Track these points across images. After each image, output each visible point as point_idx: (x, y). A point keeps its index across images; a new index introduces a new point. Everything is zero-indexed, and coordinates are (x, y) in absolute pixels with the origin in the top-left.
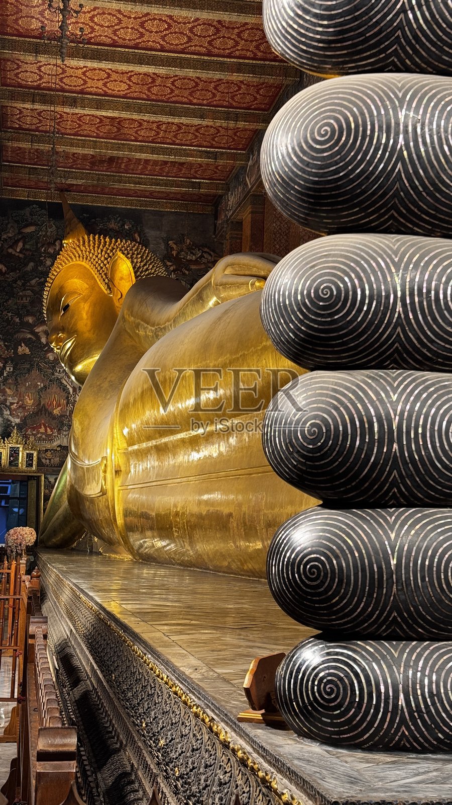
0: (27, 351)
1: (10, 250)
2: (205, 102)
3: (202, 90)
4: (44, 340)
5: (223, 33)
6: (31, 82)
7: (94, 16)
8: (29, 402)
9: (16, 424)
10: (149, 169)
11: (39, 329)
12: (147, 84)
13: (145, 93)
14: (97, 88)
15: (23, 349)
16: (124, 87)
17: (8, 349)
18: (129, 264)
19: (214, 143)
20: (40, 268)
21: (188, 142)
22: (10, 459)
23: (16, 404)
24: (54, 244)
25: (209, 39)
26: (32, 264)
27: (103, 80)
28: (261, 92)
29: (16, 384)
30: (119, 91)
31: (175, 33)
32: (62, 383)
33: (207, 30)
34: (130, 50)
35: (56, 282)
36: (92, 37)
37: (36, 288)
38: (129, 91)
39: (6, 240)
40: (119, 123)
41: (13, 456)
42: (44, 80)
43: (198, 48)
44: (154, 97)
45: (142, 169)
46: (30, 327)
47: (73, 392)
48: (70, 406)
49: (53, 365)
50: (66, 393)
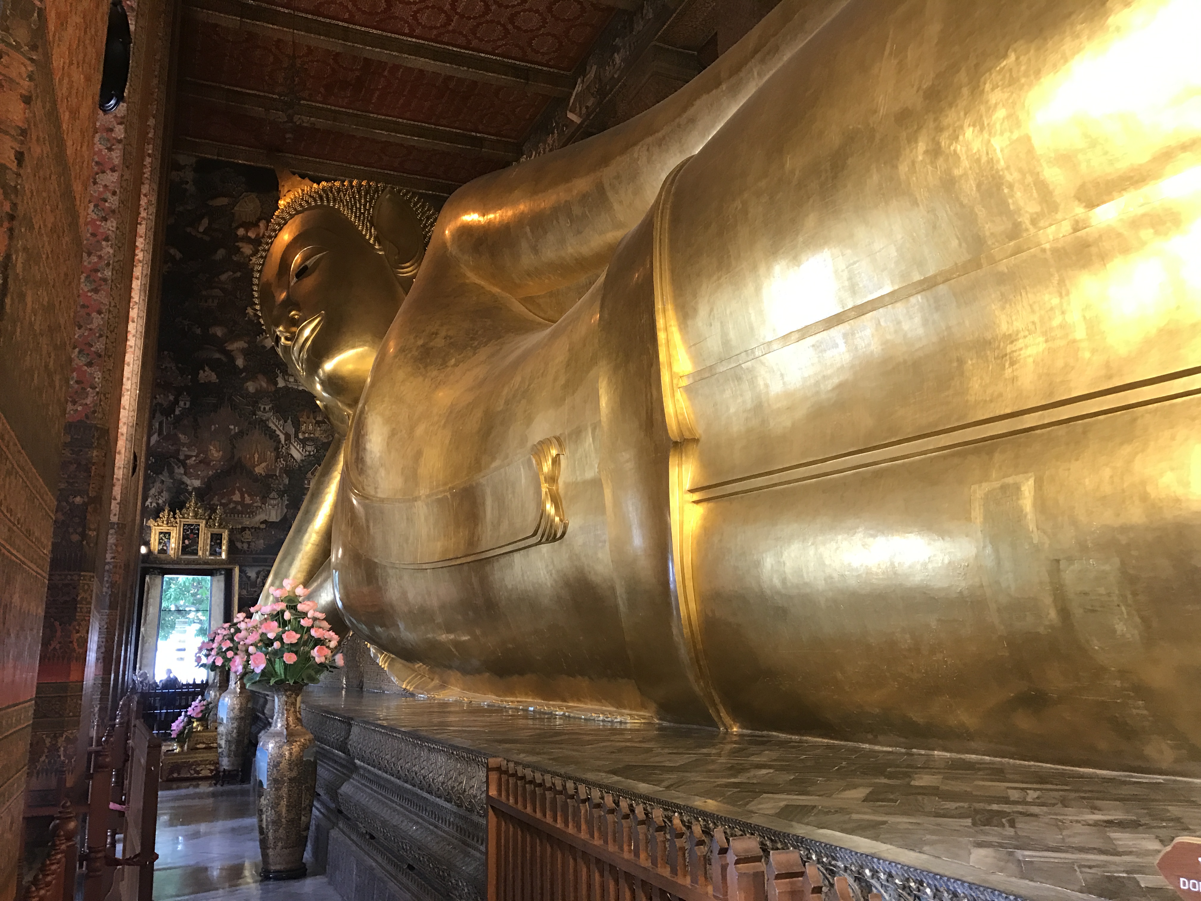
0: (213, 378)
1: (189, 230)
4: (240, 362)
8: (215, 453)
9: (194, 489)
10: (414, 104)
11: (234, 346)
15: (208, 375)
17: (183, 374)
19: (528, 50)
20: (234, 258)
21: (490, 47)
22: (183, 543)
23: (194, 458)
24: (256, 225)
26: (221, 253)
29: (196, 426)
32: (268, 427)
37: (229, 287)
39: (182, 214)
41: (188, 539)
46: (219, 343)
47: (285, 441)
48: (280, 461)
49: (255, 399)
50: (274, 441)
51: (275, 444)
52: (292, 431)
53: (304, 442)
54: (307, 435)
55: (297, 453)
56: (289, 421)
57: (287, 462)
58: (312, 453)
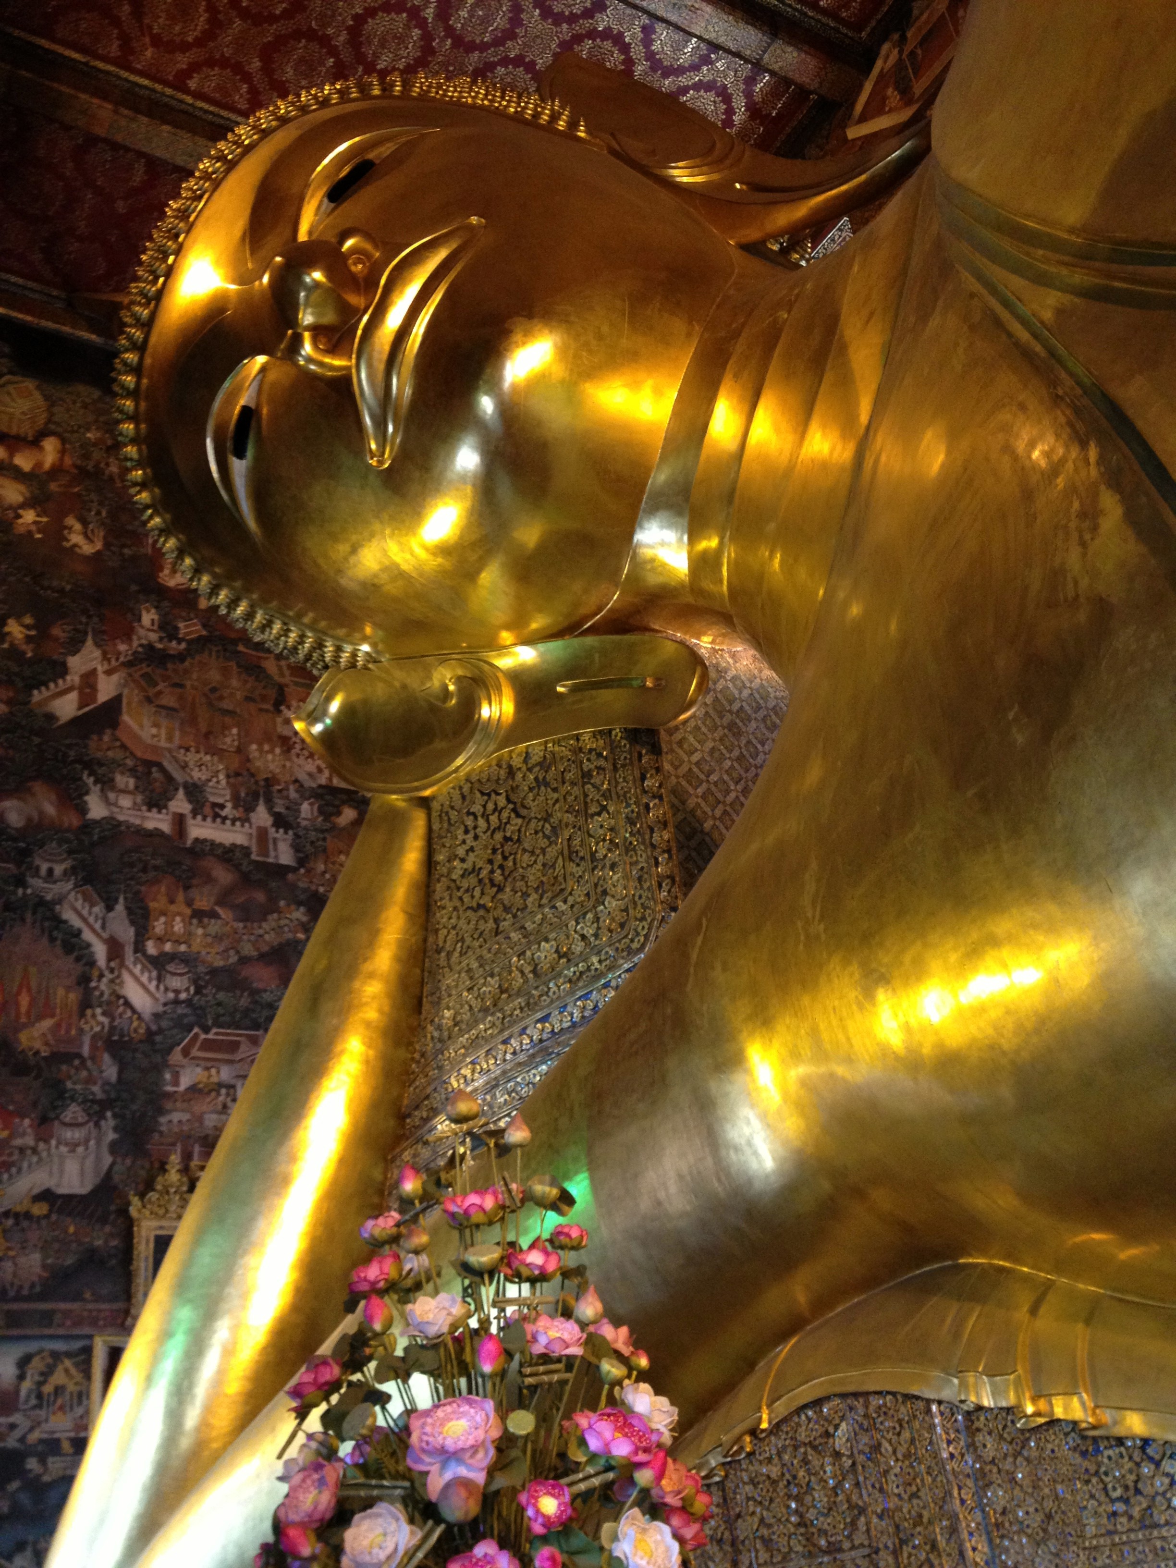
47: (110, 959)
48: (94, 1016)
49: (25, 845)
50: (78, 959)
51: (79, 968)
52: (126, 933)
53: (160, 965)
54: (168, 947)
55: (141, 994)
56: (120, 907)
57: (113, 1019)
58: (183, 996)
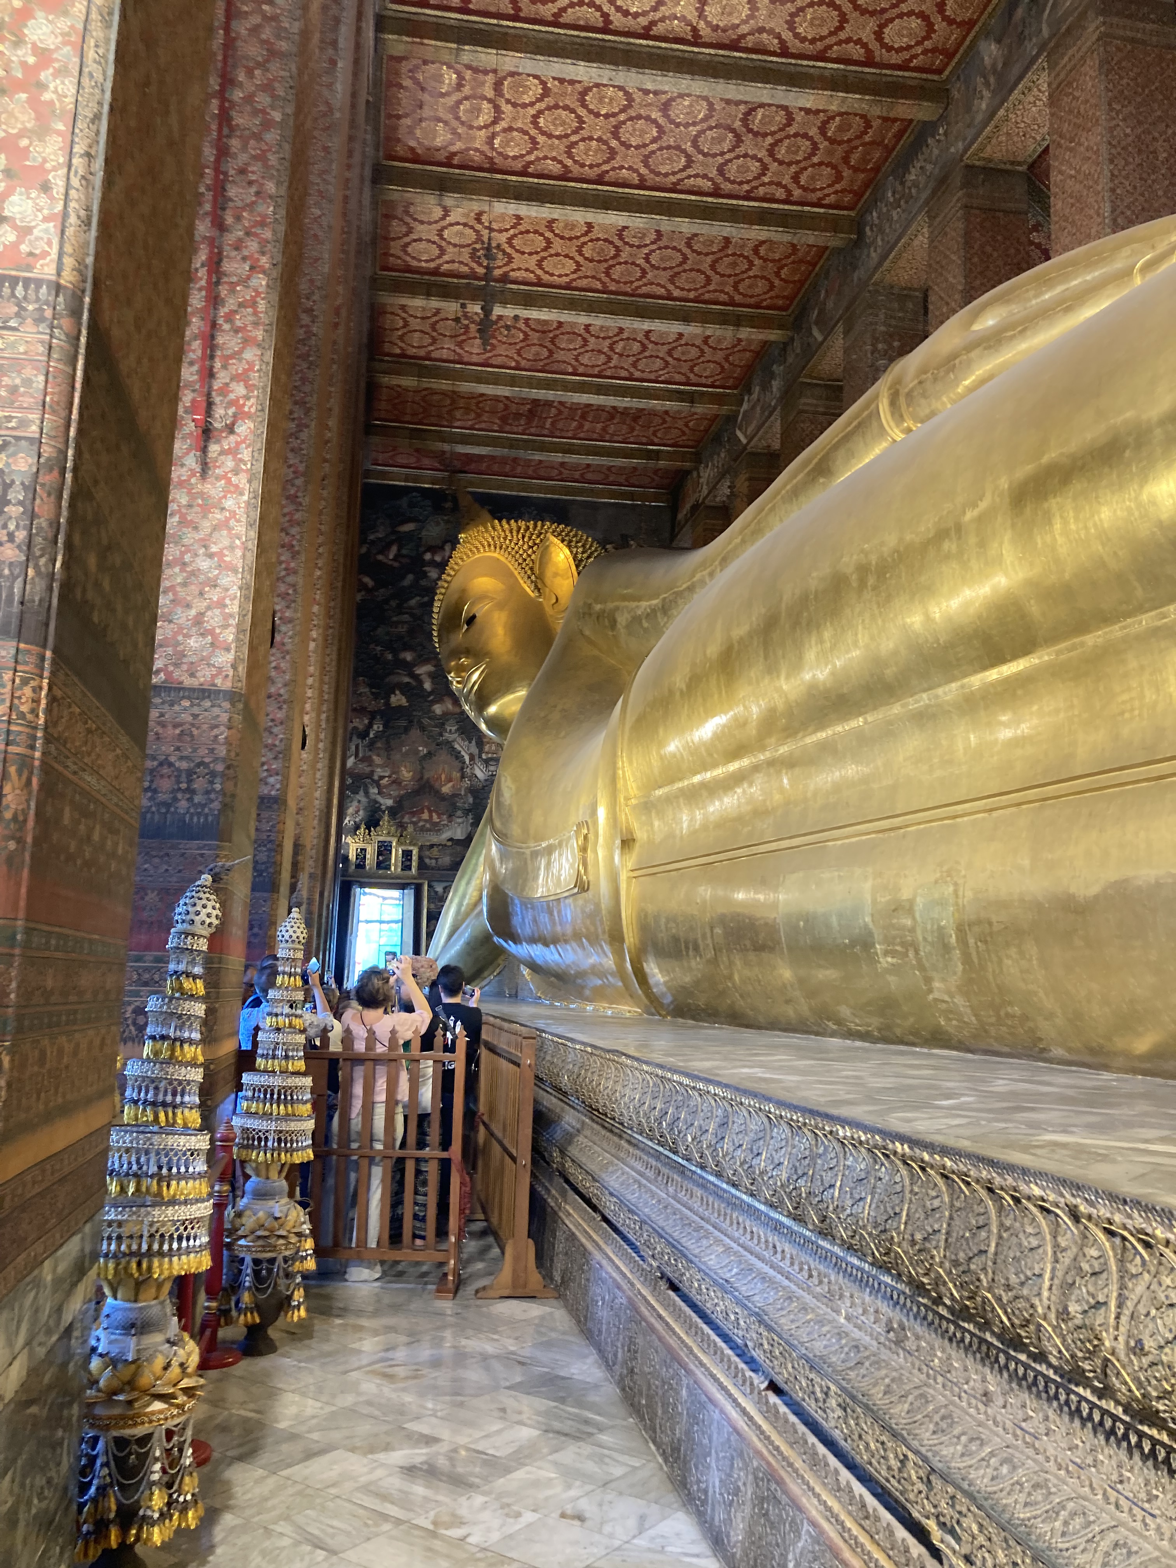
0: (404, 702)
1: (380, 557)
2: (692, 295)
3: (691, 270)
4: (427, 686)
5: (749, 145)
6: (427, 261)
7: (540, 112)
8: (406, 774)
9: (387, 807)
10: (586, 428)
11: (422, 670)
12: (606, 261)
13: (599, 280)
14: (527, 270)
15: (398, 699)
16: (570, 265)
17: (376, 699)
18: (567, 551)
19: (692, 376)
20: (423, 583)
21: (652, 376)
22: (378, 858)
23: (387, 779)
24: (442, 548)
25: (720, 159)
26: (410, 577)
27: (537, 253)
28: (784, 273)
29: (388, 749)
30: (560, 276)
31: (669, 147)
32: (454, 749)
33: (720, 140)
34: (591, 186)
35: (455, 585)
36: (531, 163)
37: (417, 612)
38: (575, 276)
39: (373, 542)
40: (552, 341)
41: (382, 855)
42: (446, 258)
43: (700, 182)
44: (613, 287)
45: (577, 428)
46: (409, 667)
47: (470, 761)
48: (465, 781)
49: (441, 721)
51: (460, 764)
52: (475, 750)
53: (487, 762)
54: (490, 755)
55: (480, 773)
56: (473, 742)
57: (471, 782)
